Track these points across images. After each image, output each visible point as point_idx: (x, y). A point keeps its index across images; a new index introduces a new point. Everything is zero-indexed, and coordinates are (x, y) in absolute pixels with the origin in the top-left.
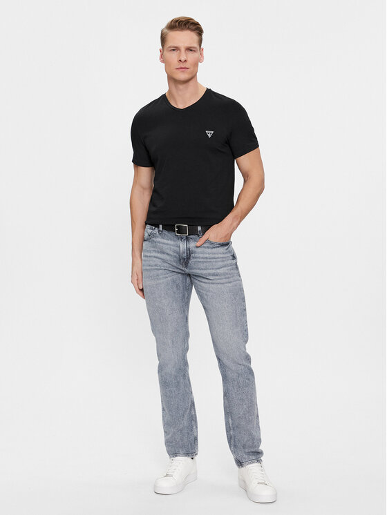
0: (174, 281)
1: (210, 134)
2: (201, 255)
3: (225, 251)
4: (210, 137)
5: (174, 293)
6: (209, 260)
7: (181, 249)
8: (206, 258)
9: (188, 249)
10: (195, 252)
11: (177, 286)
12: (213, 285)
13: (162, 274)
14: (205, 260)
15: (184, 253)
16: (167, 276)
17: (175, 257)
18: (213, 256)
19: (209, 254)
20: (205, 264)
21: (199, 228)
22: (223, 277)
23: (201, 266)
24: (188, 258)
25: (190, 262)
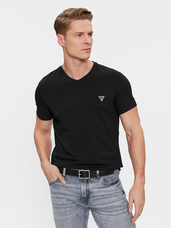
0: (77, 215)
1: (102, 98)
2: (99, 194)
3: (116, 188)
4: (102, 100)
5: (78, 224)
6: (105, 197)
7: (82, 191)
8: (103, 195)
9: (88, 191)
10: (93, 193)
11: (80, 218)
12: (111, 217)
13: (69, 211)
14: (102, 197)
15: (85, 193)
16: (73, 212)
17: (77, 197)
18: (108, 193)
19: (104, 192)
20: (103, 200)
21: (98, 172)
22: (119, 209)
23: (99, 202)
24: (88, 197)
25: (90, 200)
